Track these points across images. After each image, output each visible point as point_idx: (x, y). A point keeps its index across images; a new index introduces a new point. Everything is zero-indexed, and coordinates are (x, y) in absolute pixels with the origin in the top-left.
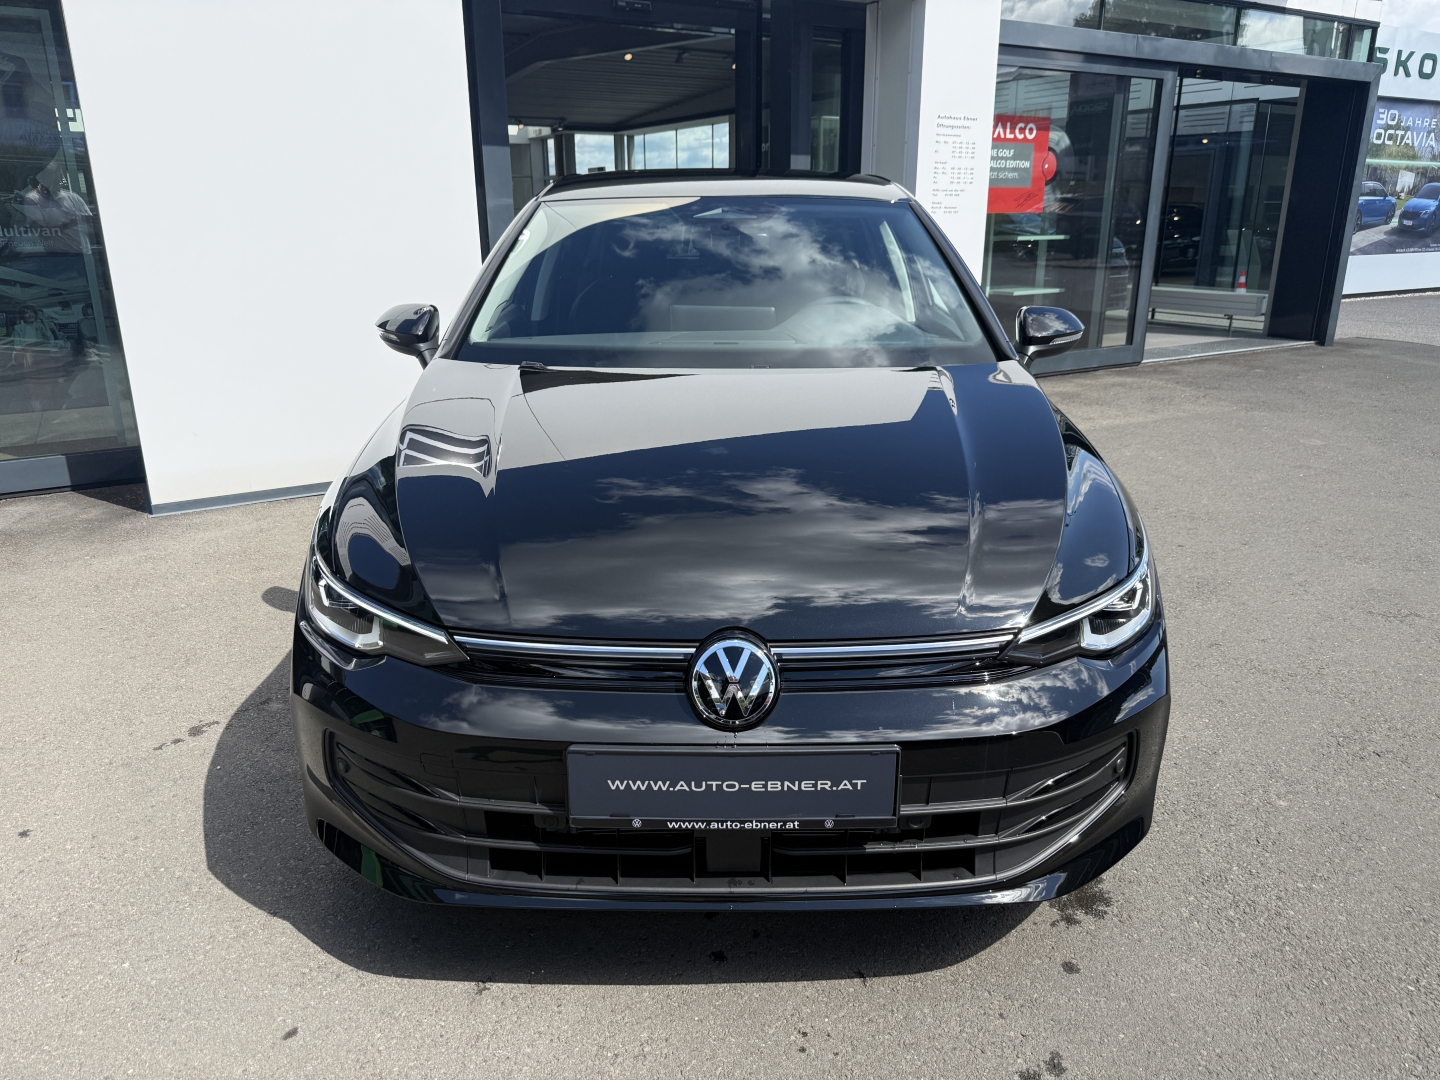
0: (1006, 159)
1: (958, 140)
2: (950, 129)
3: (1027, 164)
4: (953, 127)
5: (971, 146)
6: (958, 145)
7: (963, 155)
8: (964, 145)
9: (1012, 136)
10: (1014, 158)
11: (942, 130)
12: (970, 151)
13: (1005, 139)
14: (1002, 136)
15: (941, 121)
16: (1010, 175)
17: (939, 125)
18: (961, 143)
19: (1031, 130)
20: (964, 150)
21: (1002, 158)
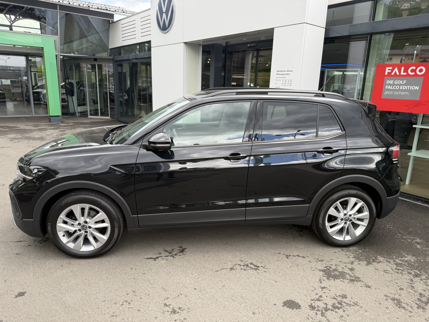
0: (400, 85)
1: (285, 79)
2: (282, 75)
3: (417, 88)
4: (283, 75)
5: (290, 81)
6: (284, 81)
7: (287, 85)
8: (287, 81)
9: (405, 74)
10: (405, 85)
11: (278, 76)
12: (289, 83)
13: (400, 75)
14: (398, 73)
15: (278, 73)
16: (402, 93)
17: (278, 74)
18: (286, 80)
19: (421, 71)
20: (287, 83)
21: (397, 85)
